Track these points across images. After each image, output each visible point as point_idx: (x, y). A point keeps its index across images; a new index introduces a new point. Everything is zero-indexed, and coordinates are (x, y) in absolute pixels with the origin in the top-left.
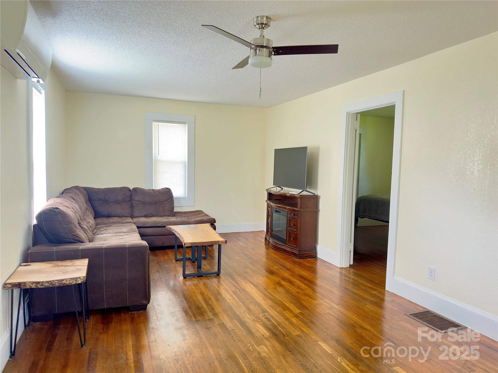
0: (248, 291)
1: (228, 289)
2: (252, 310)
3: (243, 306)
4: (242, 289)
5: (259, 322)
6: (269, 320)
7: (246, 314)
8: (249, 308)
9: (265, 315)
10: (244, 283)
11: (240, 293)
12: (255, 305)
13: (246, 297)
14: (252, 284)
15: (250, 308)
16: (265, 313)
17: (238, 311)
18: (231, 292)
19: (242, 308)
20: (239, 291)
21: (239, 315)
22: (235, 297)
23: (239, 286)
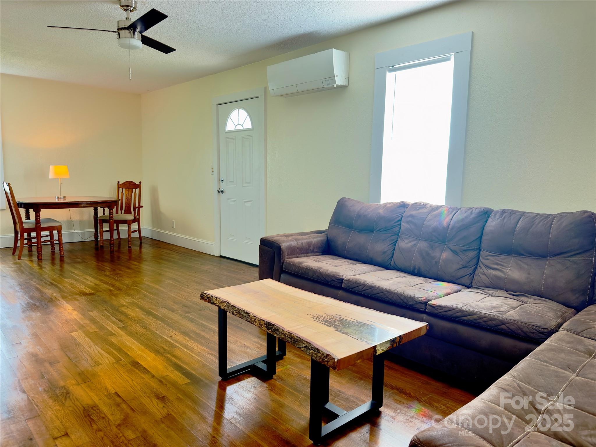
0: (149, 352)
1: (185, 350)
2: (141, 327)
3: (154, 329)
4: (161, 354)
5: (132, 317)
6: (120, 320)
7: (149, 322)
8: (145, 328)
9: (124, 324)
10: (160, 367)
11: (163, 346)
12: (137, 333)
13: (151, 342)
14: (145, 368)
15: (143, 329)
16: (123, 326)
17: (159, 324)
18: (178, 345)
19: (155, 327)
20: (165, 349)
21: (156, 320)
22: (170, 340)
23: (168, 359)
